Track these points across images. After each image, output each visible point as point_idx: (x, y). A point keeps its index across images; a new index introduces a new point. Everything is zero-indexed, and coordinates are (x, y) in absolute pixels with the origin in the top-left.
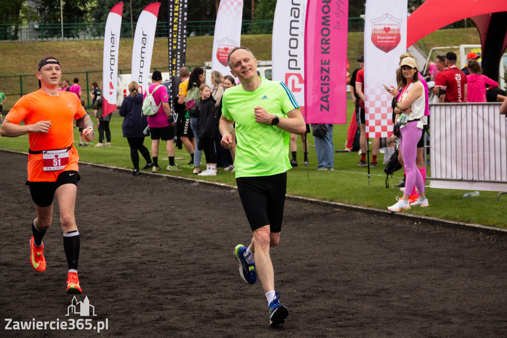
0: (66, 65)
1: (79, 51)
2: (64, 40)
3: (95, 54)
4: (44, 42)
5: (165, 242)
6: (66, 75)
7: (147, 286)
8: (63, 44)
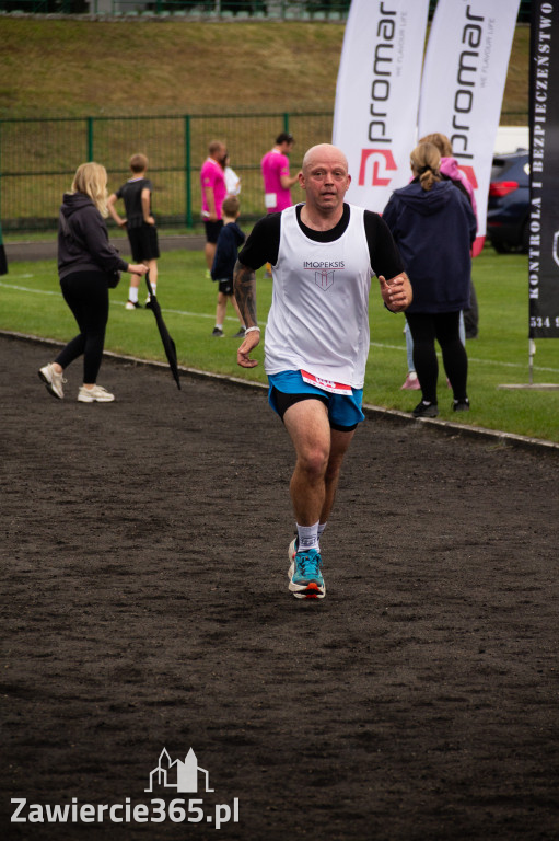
0: (227, 91)
1: (265, 52)
2: (221, 18)
3: (312, 64)
4: (162, 20)
5: (493, 642)
6: (225, 120)
7: (433, 777)
8: (220, 28)
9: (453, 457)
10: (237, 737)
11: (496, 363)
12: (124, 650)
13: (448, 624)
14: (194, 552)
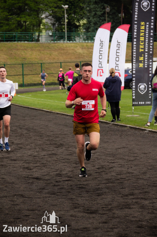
0: (68, 57)
1: (76, 49)
2: (67, 42)
3: (85, 51)
4: (55, 43)
7: (121, 194)
8: (67, 44)
9: (119, 130)
10: (81, 187)
11: (125, 111)
12: (58, 170)
13: (121, 164)
14: (69, 150)
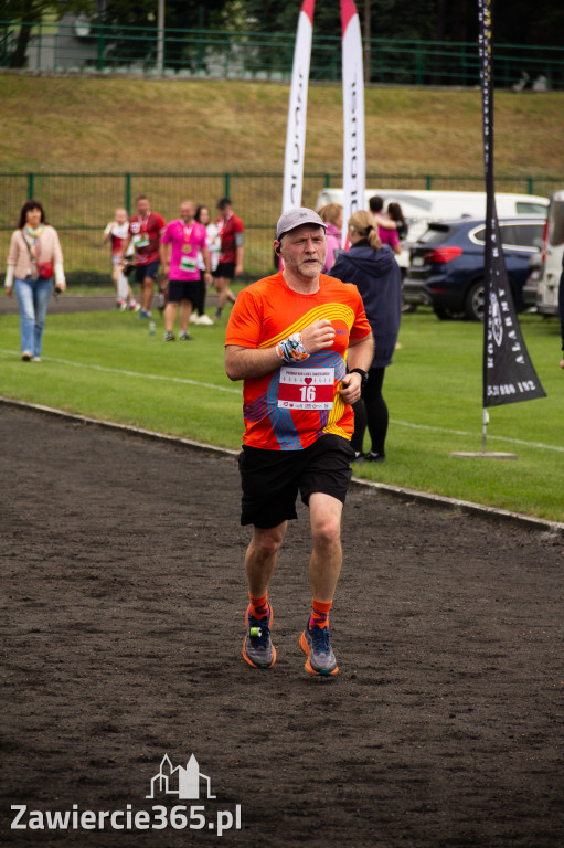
1: (207, 111)
2: (164, 76)
3: (253, 123)
4: (104, 77)
5: (462, 708)
6: (166, 179)
8: (163, 86)
9: (409, 524)
11: (446, 430)
13: (417, 688)
